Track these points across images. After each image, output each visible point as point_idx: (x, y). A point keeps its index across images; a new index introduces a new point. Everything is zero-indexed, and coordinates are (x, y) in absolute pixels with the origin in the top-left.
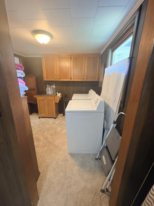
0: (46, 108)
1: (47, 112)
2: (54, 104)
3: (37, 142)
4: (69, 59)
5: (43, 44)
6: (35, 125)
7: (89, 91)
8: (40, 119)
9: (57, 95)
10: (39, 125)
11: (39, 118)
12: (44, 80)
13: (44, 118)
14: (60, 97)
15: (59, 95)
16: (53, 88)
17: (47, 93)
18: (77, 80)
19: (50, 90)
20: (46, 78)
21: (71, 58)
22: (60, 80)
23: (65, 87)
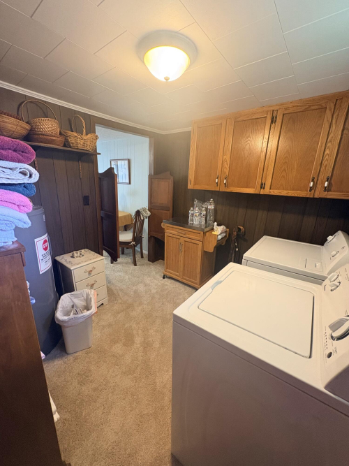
0: (181, 258)
1: (182, 269)
2: (200, 253)
3: (124, 345)
4: (269, 121)
5: (167, 79)
6: (146, 292)
7: (330, 238)
8: (166, 279)
9: (213, 229)
10: (153, 298)
11: (164, 278)
12: (190, 187)
13: (173, 281)
14: (220, 237)
15: (219, 231)
16: (206, 209)
17: (190, 222)
18: (284, 193)
19: (197, 216)
20: (192, 182)
21: (273, 120)
22: (228, 190)
23: (241, 211)
